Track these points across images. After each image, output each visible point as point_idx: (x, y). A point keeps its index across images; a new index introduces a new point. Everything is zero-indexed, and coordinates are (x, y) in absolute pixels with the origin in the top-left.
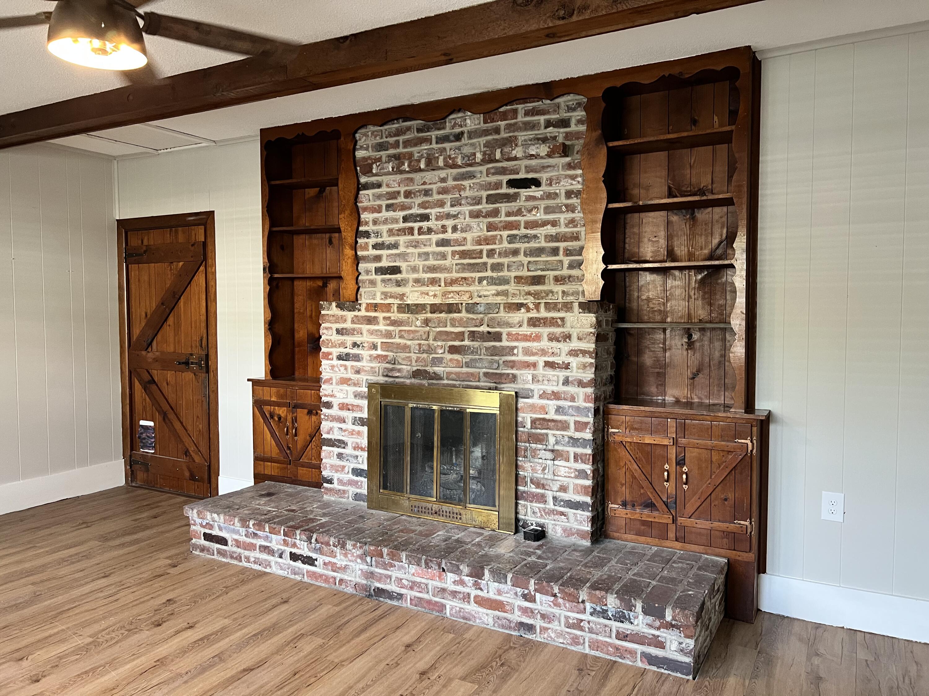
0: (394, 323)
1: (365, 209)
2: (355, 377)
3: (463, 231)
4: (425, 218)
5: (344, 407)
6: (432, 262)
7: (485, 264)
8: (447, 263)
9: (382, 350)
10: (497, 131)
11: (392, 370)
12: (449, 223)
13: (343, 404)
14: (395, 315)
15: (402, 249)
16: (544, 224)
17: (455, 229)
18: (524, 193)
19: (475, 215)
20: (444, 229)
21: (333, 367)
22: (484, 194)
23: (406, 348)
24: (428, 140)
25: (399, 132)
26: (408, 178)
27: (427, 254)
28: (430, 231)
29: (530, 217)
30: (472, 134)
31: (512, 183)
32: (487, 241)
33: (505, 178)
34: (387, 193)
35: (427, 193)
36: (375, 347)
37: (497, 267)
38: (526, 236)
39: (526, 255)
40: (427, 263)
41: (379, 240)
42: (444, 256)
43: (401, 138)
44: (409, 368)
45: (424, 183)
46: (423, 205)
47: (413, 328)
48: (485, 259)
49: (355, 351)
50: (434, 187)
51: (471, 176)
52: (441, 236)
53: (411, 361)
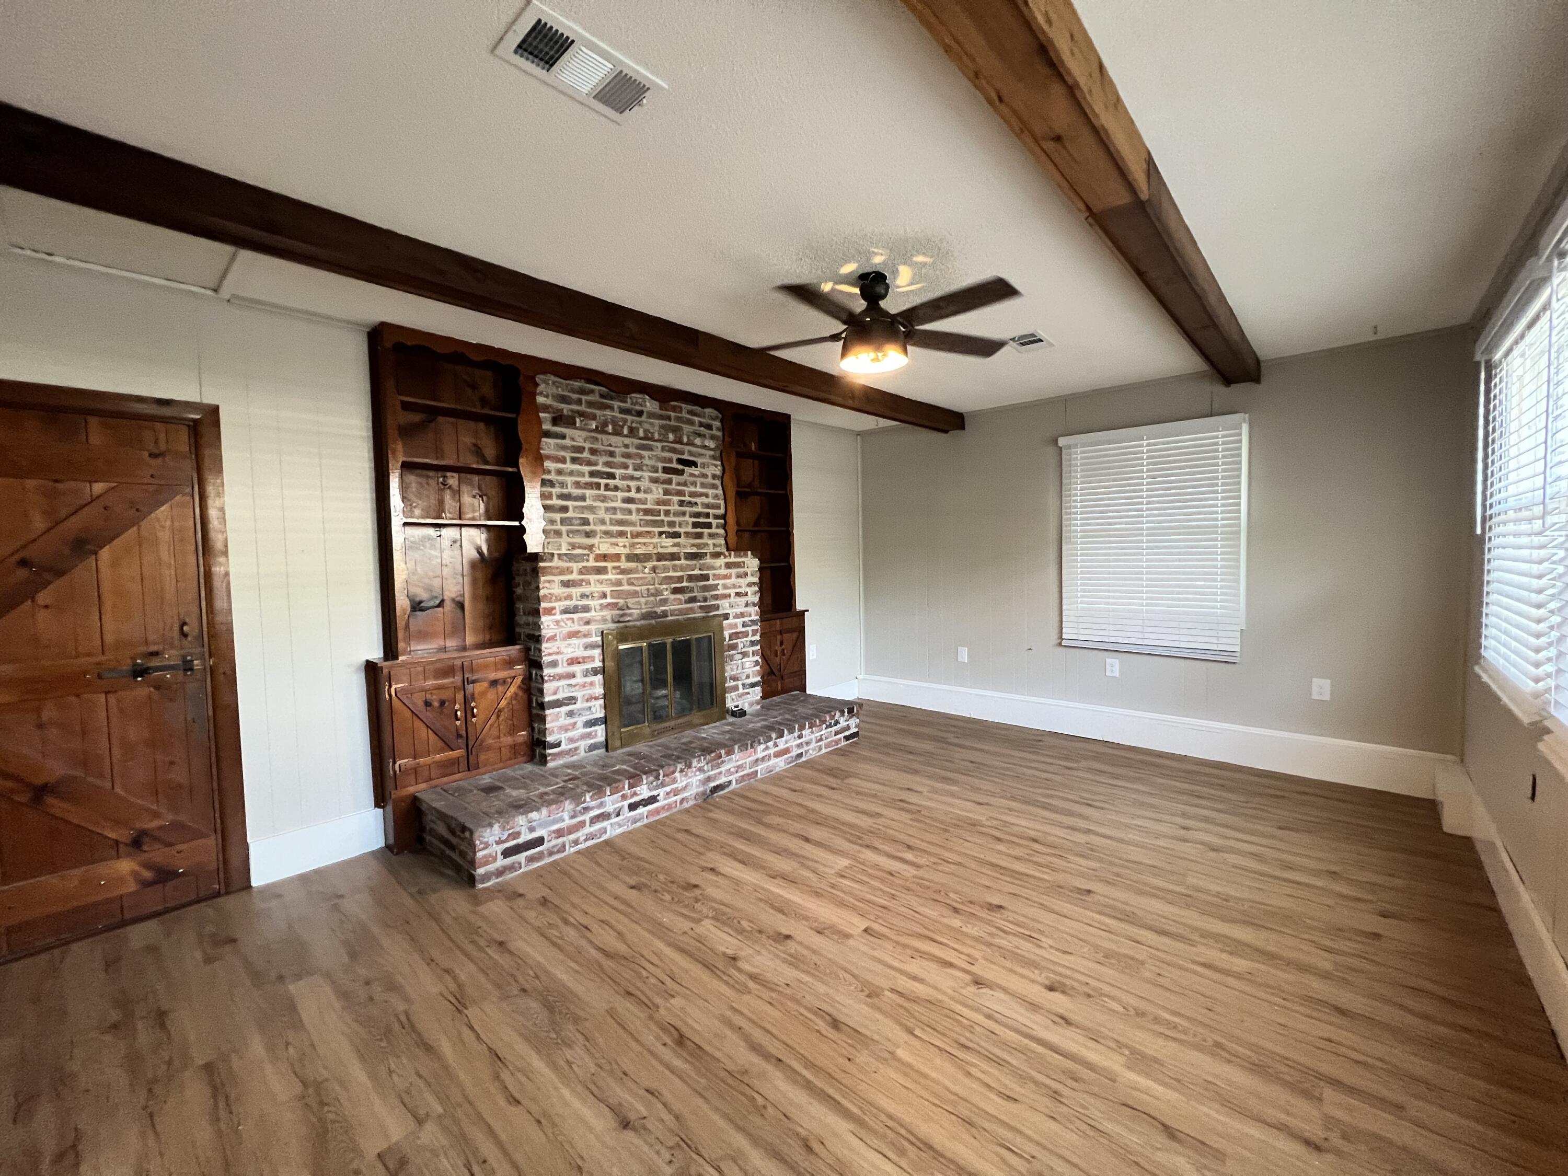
0: (623, 572)
1: (549, 457)
2: (585, 628)
3: (645, 492)
4: (612, 476)
5: (573, 661)
6: (619, 516)
7: (663, 521)
8: (634, 517)
9: (612, 597)
10: (669, 418)
11: (622, 616)
12: (633, 484)
13: (572, 659)
14: (624, 564)
15: (588, 502)
16: (701, 495)
17: (638, 490)
18: (688, 470)
19: (655, 481)
20: (629, 489)
21: (557, 622)
22: (660, 465)
23: (635, 594)
24: (611, 408)
25: (582, 392)
26: (593, 437)
27: (615, 509)
28: (616, 488)
29: (692, 489)
30: (651, 415)
31: (680, 461)
32: (665, 503)
33: (675, 457)
34: (573, 446)
35: (612, 454)
36: (604, 596)
37: (671, 524)
38: (690, 502)
39: (691, 516)
40: (613, 517)
41: (565, 491)
42: (630, 512)
43: (584, 398)
44: (638, 611)
45: (610, 445)
46: (607, 464)
47: (641, 575)
48: (662, 517)
49: (584, 602)
50: (617, 450)
51: (649, 448)
52: (627, 494)
53: (640, 604)
